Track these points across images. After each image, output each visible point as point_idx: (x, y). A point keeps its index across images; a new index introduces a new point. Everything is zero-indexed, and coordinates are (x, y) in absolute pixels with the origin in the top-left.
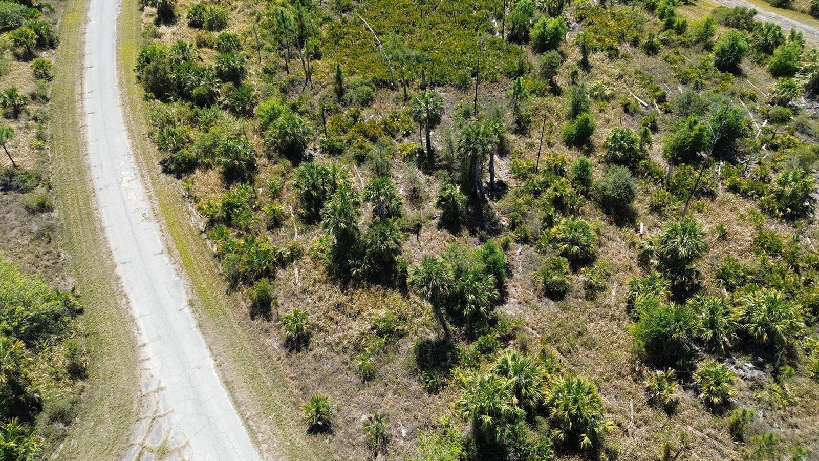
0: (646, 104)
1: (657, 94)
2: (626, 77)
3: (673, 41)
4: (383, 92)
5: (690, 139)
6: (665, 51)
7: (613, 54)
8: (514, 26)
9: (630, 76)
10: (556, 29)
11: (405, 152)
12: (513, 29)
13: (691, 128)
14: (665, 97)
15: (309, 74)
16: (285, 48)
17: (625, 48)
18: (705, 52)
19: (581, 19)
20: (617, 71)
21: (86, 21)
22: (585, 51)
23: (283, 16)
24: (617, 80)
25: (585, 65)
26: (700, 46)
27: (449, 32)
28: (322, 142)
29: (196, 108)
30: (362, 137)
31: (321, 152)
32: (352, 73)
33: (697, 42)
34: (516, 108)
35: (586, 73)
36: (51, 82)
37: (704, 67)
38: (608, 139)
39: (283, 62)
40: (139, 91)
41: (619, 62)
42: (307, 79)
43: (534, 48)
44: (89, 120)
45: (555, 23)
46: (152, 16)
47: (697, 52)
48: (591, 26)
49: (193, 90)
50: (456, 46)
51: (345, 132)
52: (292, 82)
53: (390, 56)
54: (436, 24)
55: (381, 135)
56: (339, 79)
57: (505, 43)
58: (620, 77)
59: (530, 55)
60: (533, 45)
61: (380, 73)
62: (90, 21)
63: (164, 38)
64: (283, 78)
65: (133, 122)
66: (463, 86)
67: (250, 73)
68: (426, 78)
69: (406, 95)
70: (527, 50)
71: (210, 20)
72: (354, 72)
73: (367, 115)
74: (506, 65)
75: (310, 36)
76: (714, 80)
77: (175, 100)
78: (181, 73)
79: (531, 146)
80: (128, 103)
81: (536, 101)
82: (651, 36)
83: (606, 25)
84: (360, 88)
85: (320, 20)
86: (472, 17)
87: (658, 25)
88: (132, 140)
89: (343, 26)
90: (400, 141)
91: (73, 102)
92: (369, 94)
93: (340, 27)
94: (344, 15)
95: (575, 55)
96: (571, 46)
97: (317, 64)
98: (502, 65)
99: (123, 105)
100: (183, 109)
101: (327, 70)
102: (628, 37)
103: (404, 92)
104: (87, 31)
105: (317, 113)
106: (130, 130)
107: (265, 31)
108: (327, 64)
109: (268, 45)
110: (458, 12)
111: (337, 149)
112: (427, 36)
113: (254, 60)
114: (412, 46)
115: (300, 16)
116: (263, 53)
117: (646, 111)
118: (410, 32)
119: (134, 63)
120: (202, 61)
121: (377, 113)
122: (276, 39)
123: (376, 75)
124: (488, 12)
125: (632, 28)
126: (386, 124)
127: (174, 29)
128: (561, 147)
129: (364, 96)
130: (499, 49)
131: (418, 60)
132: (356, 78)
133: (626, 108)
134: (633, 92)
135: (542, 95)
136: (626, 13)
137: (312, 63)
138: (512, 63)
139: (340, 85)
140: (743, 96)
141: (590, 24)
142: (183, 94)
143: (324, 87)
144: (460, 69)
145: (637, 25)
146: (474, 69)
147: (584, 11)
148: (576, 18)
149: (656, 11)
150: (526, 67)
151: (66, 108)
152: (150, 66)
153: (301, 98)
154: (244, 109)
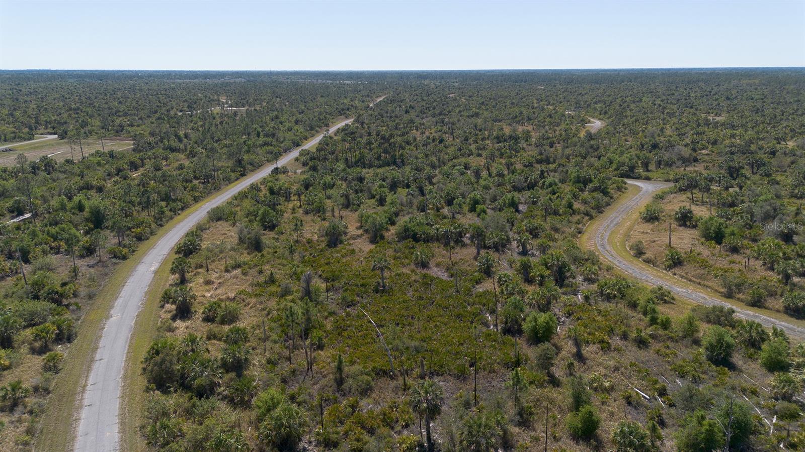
0: (648, 397)
1: (657, 386)
2: (623, 369)
3: (661, 336)
4: (383, 382)
5: (703, 436)
6: (655, 346)
7: (605, 347)
8: (507, 320)
9: (626, 368)
10: (547, 323)
11: (404, 446)
12: (506, 323)
13: (700, 423)
14: (665, 390)
15: (310, 364)
16: (290, 339)
17: (616, 341)
18: (695, 347)
19: (569, 314)
20: (612, 363)
21: (108, 317)
22: (577, 344)
23: (291, 311)
24: (614, 372)
25: (579, 356)
26: (688, 341)
27: (446, 324)
28: (318, 434)
29: (195, 399)
30: (359, 428)
31: (316, 446)
32: (352, 363)
33: (684, 337)
34: (517, 399)
35: (582, 364)
36: (58, 375)
37: (696, 360)
38: (615, 433)
39: (286, 353)
40: (142, 382)
41: (612, 354)
42: (308, 369)
43: (528, 340)
44: (84, 414)
45: (545, 318)
46: (170, 312)
47: (687, 347)
48: (580, 321)
49: (194, 380)
50: (453, 338)
51: (342, 423)
52: (294, 372)
53: (390, 346)
54: (434, 317)
55: (379, 427)
56: (340, 369)
57: (499, 335)
58: (616, 369)
59: (525, 347)
60: (527, 337)
61: (379, 363)
62: (112, 317)
63: (177, 331)
64: (285, 368)
65: (127, 415)
66: (462, 376)
67: (254, 364)
68: (425, 368)
69: (405, 385)
70: (521, 342)
71: (223, 315)
72: (355, 362)
73: (366, 405)
74: (502, 356)
75: (315, 328)
76: (710, 374)
77: (176, 391)
78: (187, 364)
79: (536, 439)
80: (127, 396)
81: (536, 392)
82: (639, 331)
83: (594, 320)
84: (360, 378)
85: (326, 314)
86: (467, 311)
87: (643, 321)
88: (122, 434)
89: (347, 319)
90: (399, 433)
91: (74, 394)
92: (368, 384)
93: (344, 320)
94: (348, 310)
95: (569, 348)
96: (564, 339)
97: (319, 355)
98: (498, 356)
99: (122, 397)
100: (181, 400)
101: (329, 360)
102: (617, 331)
103: (403, 381)
104: (106, 326)
105: (315, 403)
106: (122, 423)
107: (273, 324)
108: (329, 354)
109: (274, 337)
110: (454, 307)
111: (333, 442)
112: (426, 328)
113: (259, 351)
114: (411, 337)
115: (308, 311)
116: (268, 344)
117: (648, 404)
118: (409, 324)
119: (143, 355)
120: (209, 353)
121: (376, 403)
122: (283, 331)
123: (376, 365)
124: (482, 307)
125: (619, 323)
126: (385, 414)
127: (188, 323)
128: (568, 441)
129: (364, 386)
130: (494, 341)
131: (417, 350)
132: (356, 368)
133: (629, 401)
134: (633, 384)
135: (541, 386)
136: (611, 310)
137: (315, 354)
138: (508, 354)
139: (341, 375)
140: (744, 391)
141: (578, 319)
142: (184, 385)
143: (325, 376)
144: (458, 359)
145: (623, 320)
146: (472, 359)
147: (571, 307)
148: (565, 314)
149: (639, 308)
150: (522, 358)
151: (65, 400)
152: (158, 359)
153: (301, 388)
154: (242, 400)
